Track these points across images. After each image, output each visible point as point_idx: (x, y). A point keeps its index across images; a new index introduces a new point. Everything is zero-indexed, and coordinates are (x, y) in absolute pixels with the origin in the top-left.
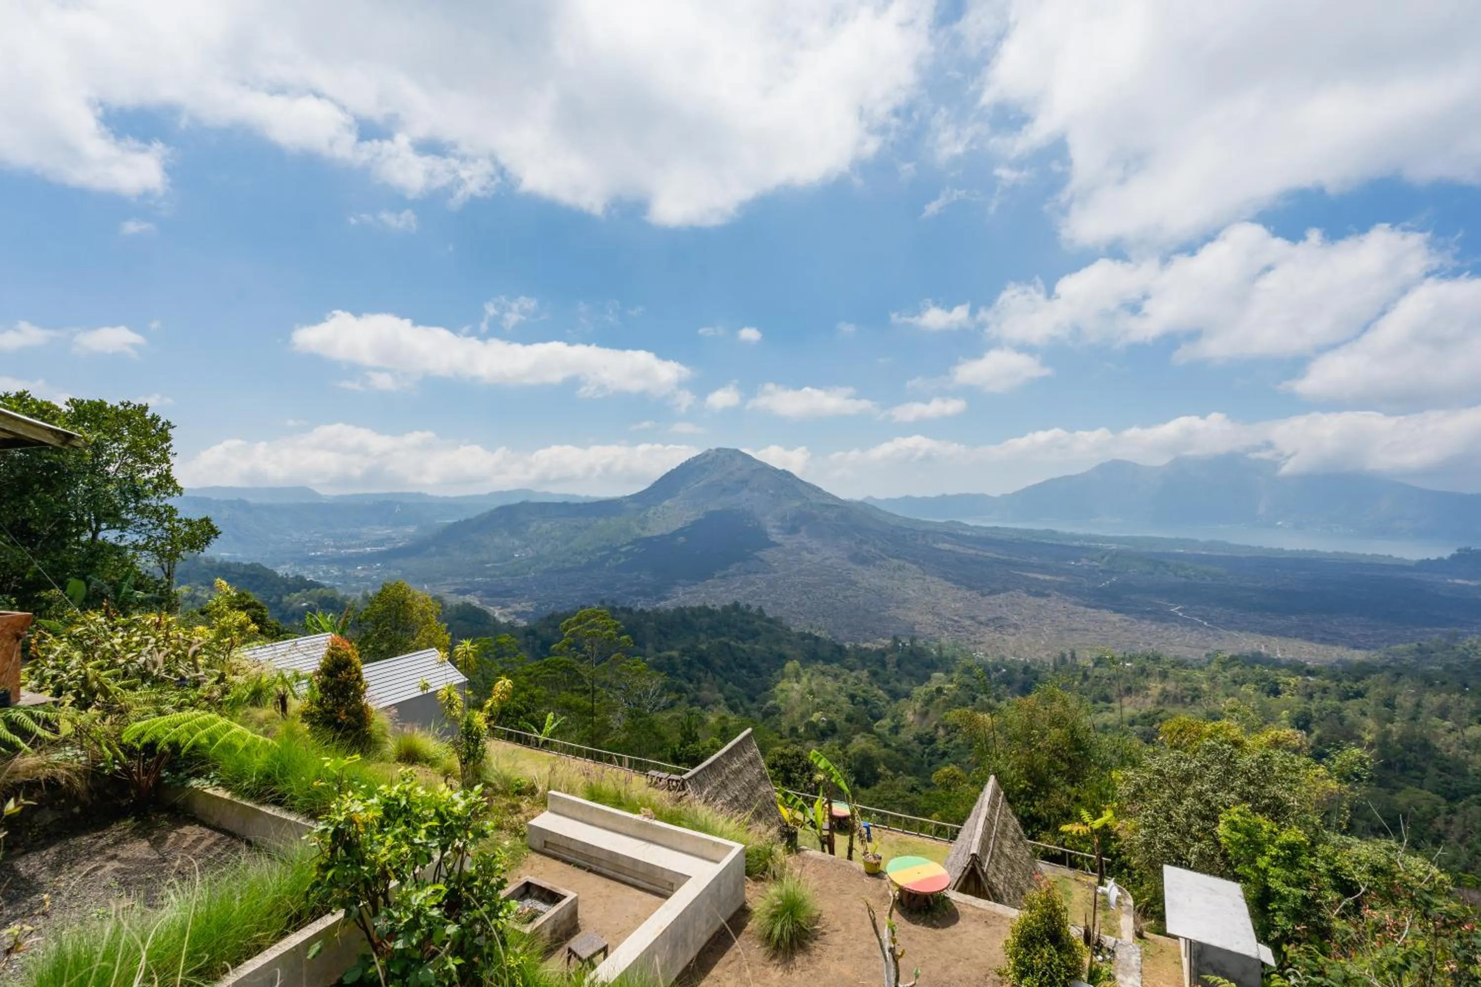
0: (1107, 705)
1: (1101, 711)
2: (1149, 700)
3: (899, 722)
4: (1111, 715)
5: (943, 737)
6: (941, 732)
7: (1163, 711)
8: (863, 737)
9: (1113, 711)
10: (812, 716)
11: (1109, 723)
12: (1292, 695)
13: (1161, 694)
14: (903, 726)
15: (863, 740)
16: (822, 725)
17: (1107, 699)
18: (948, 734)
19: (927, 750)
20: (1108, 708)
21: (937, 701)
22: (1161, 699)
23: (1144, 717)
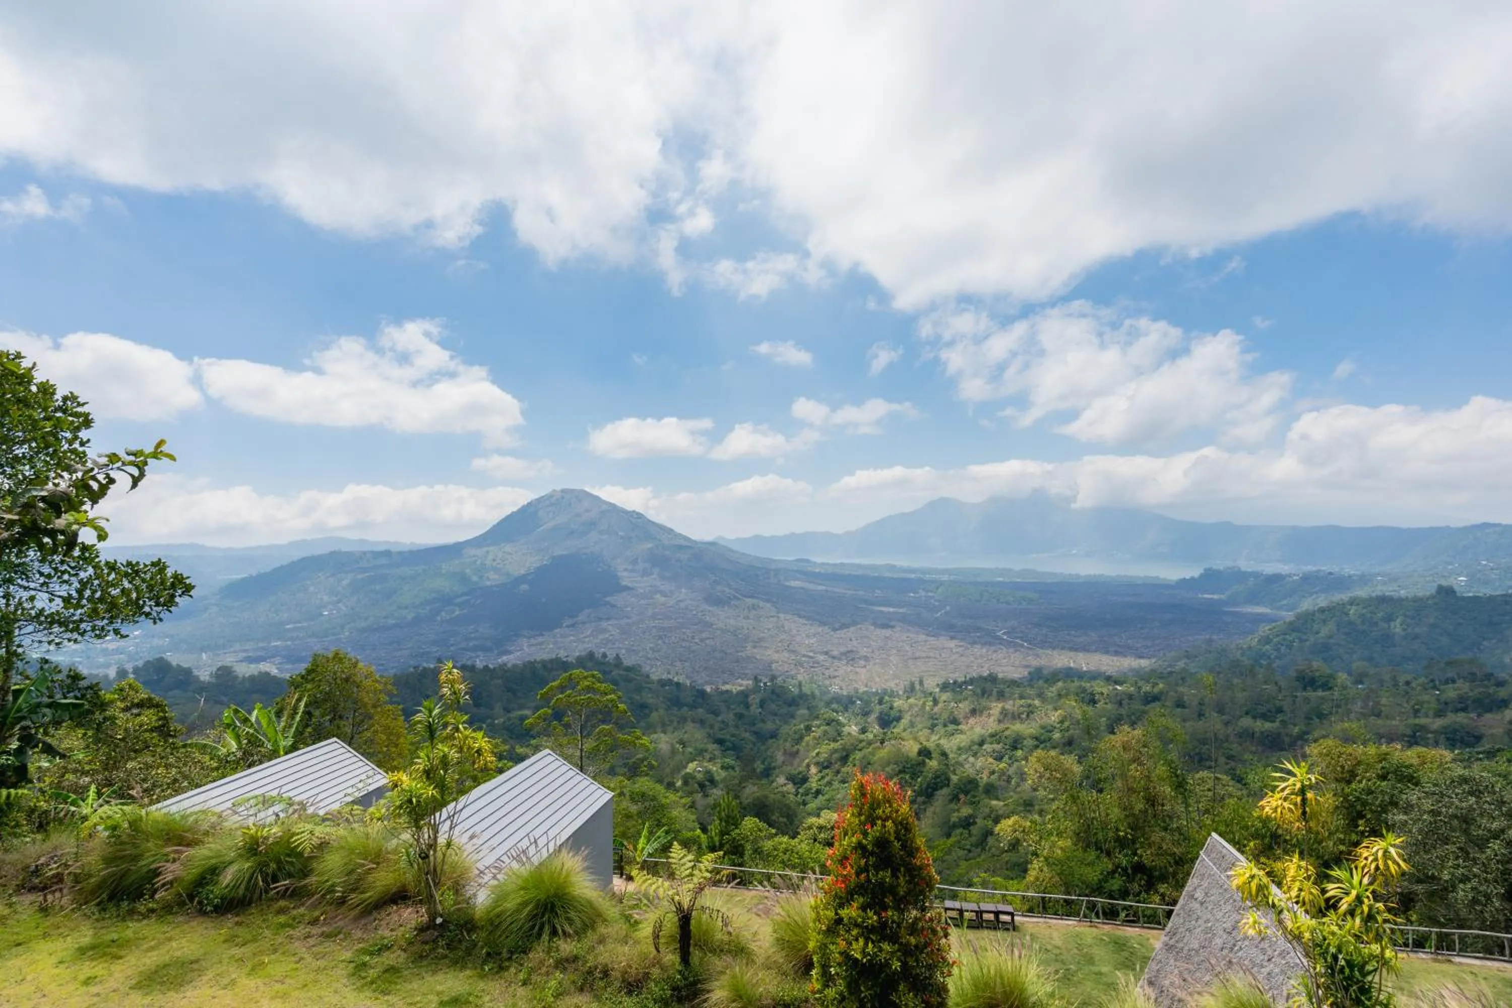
0: (956, 727)
1: (953, 734)
2: (991, 720)
3: (770, 764)
4: (963, 737)
5: (816, 775)
6: (813, 770)
7: (1007, 729)
8: (754, 785)
9: (962, 732)
10: (686, 767)
11: (962, 745)
12: (1106, 703)
13: (1001, 713)
14: (774, 768)
15: (755, 788)
16: (699, 776)
17: (955, 722)
18: (820, 772)
19: (801, 790)
20: (957, 730)
21: (807, 738)
22: (1001, 717)
23: (992, 736)
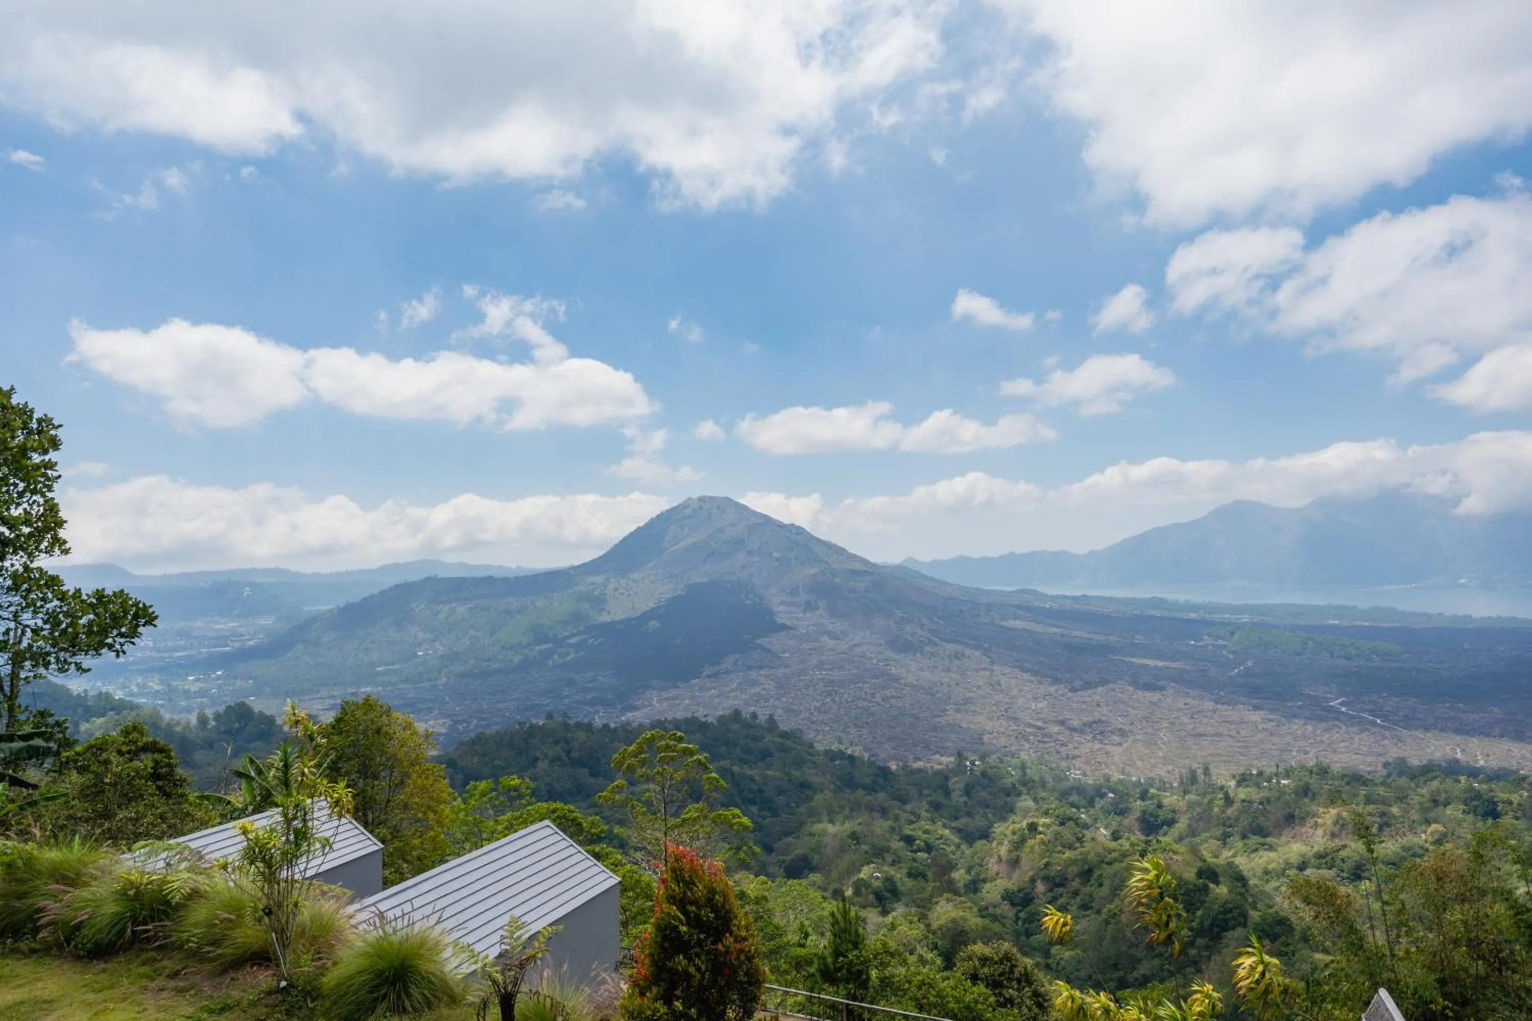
0: (1262, 840)
1: (1256, 850)
2: (1320, 832)
3: (978, 875)
4: (1272, 855)
5: (1044, 894)
6: (1040, 887)
7: (1345, 847)
8: (948, 900)
9: (1271, 848)
10: (860, 871)
11: (1271, 866)
12: (1517, 818)
13: (1336, 823)
14: (984, 881)
15: (950, 907)
16: (876, 884)
17: (1261, 831)
18: (1051, 890)
19: (1022, 915)
20: (1263, 844)
21: (1030, 842)
22: (1336, 829)
23: (1320, 856)
